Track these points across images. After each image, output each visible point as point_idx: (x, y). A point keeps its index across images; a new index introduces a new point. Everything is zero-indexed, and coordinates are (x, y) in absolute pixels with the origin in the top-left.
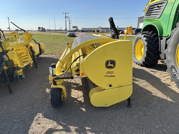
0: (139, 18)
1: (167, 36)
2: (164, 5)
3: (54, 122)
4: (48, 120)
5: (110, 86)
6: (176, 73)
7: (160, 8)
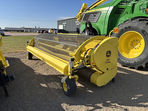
0: (58, 21)
1: (104, 34)
2: (99, 14)
3: (82, 106)
4: (75, 106)
5: (108, 69)
6: (119, 57)
7: (95, 16)
